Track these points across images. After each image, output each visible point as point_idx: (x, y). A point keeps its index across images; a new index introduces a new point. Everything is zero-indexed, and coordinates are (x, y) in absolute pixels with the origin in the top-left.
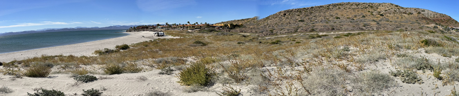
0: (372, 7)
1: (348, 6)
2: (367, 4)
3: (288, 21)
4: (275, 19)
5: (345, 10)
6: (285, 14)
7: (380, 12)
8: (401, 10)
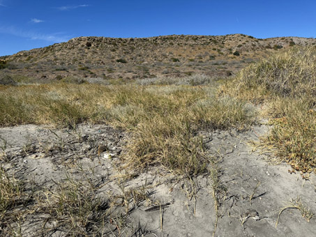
0: (215, 42)
1: (183, 41)
2: (206, 37)
3: (98, 58)
4: (72, 51)
5: (181, 48)
6: (89, 45)
7: (230, 50)
8: (261, 42)
